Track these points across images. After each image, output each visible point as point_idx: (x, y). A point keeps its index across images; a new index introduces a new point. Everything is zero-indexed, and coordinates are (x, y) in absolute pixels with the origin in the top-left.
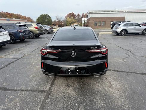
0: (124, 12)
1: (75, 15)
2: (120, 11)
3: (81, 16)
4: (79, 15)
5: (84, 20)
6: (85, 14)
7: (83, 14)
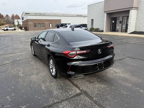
0: (59, 15)
1: (3, 16)
2: (55, 14)
3: (11, 18)
4: (7, 16)
5: (18, 22)
6: (15, 15)
7: (13, 15)
